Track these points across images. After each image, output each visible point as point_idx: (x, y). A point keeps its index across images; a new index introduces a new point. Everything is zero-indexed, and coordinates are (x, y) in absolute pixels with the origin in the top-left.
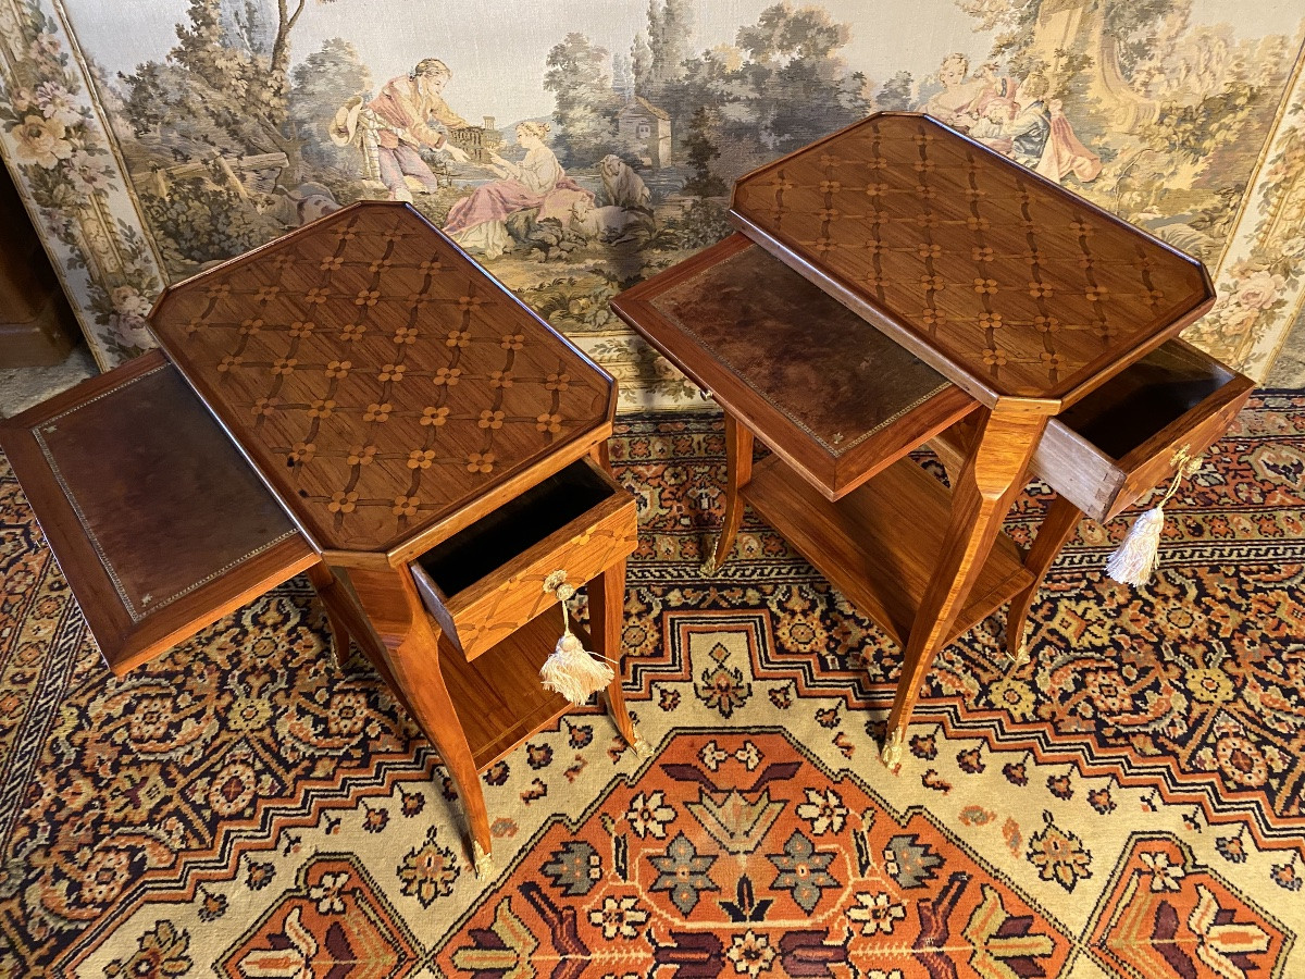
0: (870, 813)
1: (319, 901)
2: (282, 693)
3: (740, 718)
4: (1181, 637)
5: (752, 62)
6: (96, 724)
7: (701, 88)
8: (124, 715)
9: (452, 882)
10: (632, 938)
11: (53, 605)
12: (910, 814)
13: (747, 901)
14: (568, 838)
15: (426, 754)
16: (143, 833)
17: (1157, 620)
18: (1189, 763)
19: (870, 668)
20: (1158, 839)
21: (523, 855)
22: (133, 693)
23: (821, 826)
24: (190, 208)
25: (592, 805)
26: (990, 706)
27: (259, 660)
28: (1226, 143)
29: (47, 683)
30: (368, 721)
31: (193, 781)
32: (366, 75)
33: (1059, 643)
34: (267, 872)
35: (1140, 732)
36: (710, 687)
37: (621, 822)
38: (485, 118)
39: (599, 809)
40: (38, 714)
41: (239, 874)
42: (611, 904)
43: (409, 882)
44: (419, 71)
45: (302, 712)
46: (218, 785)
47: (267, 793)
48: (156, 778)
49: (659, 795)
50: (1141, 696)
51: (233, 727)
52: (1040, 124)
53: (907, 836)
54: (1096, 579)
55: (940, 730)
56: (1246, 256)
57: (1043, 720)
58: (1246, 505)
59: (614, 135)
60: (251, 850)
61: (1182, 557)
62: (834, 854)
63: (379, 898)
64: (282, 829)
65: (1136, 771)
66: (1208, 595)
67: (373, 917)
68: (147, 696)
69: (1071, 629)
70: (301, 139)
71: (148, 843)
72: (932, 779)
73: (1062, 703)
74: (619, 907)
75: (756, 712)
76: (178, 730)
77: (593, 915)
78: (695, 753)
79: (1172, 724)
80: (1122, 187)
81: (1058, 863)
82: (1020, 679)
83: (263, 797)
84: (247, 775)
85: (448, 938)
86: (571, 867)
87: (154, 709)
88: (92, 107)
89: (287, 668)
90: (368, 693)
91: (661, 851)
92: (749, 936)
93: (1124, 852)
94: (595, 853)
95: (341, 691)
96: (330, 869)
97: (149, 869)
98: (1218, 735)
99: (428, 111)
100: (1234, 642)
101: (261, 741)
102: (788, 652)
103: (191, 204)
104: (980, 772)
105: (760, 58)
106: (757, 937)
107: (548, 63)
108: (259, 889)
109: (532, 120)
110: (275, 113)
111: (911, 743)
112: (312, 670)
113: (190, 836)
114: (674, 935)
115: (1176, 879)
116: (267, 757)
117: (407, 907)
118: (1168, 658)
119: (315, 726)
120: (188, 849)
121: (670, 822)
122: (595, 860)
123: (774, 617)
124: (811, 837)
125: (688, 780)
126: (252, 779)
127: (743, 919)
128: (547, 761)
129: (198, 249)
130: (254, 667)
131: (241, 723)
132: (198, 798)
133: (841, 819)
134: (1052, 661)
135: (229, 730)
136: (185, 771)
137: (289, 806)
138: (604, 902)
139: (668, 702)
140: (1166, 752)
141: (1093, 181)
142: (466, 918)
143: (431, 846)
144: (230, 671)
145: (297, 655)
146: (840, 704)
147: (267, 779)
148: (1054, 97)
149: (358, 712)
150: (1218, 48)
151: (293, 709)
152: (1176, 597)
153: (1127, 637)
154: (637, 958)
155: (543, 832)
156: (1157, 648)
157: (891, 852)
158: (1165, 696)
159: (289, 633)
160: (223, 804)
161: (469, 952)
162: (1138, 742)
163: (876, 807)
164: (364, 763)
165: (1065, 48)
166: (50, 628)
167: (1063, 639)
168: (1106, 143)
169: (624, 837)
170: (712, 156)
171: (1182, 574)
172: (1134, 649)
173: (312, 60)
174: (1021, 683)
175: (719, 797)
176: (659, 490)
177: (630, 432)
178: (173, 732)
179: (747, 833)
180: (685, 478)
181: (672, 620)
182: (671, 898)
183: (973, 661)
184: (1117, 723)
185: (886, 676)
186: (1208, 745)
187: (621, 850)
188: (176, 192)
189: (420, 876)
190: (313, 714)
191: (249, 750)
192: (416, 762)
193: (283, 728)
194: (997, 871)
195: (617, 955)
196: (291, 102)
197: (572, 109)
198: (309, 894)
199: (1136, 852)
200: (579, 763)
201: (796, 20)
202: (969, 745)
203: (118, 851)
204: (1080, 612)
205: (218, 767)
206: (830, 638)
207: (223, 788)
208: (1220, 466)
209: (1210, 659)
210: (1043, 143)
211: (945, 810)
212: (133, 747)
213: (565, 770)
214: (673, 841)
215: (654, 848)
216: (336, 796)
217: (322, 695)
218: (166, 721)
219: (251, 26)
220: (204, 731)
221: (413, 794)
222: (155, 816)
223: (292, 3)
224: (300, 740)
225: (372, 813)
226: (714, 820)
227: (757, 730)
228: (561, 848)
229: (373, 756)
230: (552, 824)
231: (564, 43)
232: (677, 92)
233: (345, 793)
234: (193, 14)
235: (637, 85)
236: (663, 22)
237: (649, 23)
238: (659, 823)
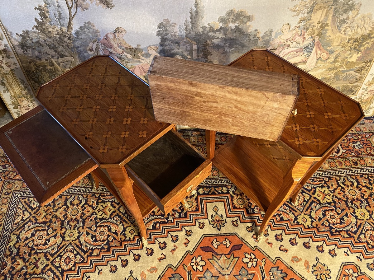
0: (264, 260)
2: (81, 227)
3: (223, 231)
4: (353, 199)
5: (223, 26)
6: (23, 241)
7: (206, 35)
8: (31, 237)
11: (6, 200)
12: (276, 260)
14: (173, 272)
15: (127, 246)
16: (40, 277)
17: (346, 193)
18: (358, 240)
19: (261, 212)
20: (350, 265)
21: (160, 279)
22: (33, 229)
23: (250, 265)
24: (42, 74)
25: (180, 261)
26: (298, 223)
27: (73, 217)
28: (367, 48)
29: (6, 227)
30: (108, 236)
31: (55, 258)
32: (98, 33)
33: (317, 202)
35: (343, 230)
36: (213, 221)
37: (189, 266)
38: (137, 45)
39: (182, 263)
40: (4, 238)
44: (116, 31)
45: (88, 234)
46: (63, 260)
47: (79, 261)
48: (43, 258)
49: (200, 257)
50: (342, 218)
51: (66, 240)
52: (312, 43)
53: (276, 267)
54: (327, 181)
55: (284, 232)
56: (371, 80)
57: (314, 227)
58: (370, 155)
59: (179, 49)
61: (352, 172)
62: (254, 274)
64: (84, 273)
65: (342, 243)
66: (360, 185)
68: (38, 230)
69: (321, 197)
70: (78, 52)
72: (282, 248)
73: (319, 221)
75: (228, 228)
76: (49, 242)
78: (210, 243)
79: (352, 227)
80: (335, 61)
81: (321, 274)
82: (306, 214)
83: (78, 263)
84: (72, 256)
87: (41, 235)
88: (8, 44)
89: (82, 219)
90: (108, 227)
91: (202, 275)
93: (340, 269)
94: (182, 277)
95: (99, 226)
98: (365, 230)
99: (119, 43)
100: (369, 200)
101: (76, 244)
102: (237, 208)
103: (42, 72)
104: (296, 245)
105: (226, 25)
107: (158, 28)
109: (153, 45)
110: (69, 45)
111: (275, 236)
112: (90, 219)
113: (55, 277)
115: (356, 277)
116: (78, 249)
118: (350, 206)
119: (92, 238)
121: (204, 266)
122: (182, 279)
123: (232, 197)
124: (247, 269)
125: (209, 252)
126: (74, 257)
128: (165, 247)
130: (72, 219)
131: (69, 238)
132: (57, 264)
133: (255, 262)
134: (315, 208)
135: (65, 241)
136: (52, 255)
137: (86, 266)
139: (201, 226)
140: (351, 237)
141: (327, 60)
143: (131, 277)
144: (64, 221)
145: (85, 214)
146: (253, 224)
147: (78, 256)
148: (316, 36)
149: (105, 233)
150: (367, 19)
151: (85, 233)
152: (351, 185)
153: (337, 199)
155: (165, 271)
156: (346, 202)
157: (271, 273)
158: (349, 218)
159: (82, 207)
160: (65, 266)
162: (342, 233)
163: (266, 258)
164: (108, 250)
165: (321, 21)
166: (6, 208)
167: (318, 200)
168: (332, 49)
169: (190, 271)
170: (210, 55)
171: (352, 178)
172: (340, 203)
173: (81, 28)
174: (307, 215)
175: (218, 257)
177: (184, 135)
178: (47, 242)
179: (227, 268)
181: (201, 198)
183: (292, 209)
184: (336, 227)
186: (363, 234)
187: (190, 275)
188: (37, 69)
190: (91, 234)
191: (72, 247)
192: (125, 249)
193: (82, 240)
194: (303, 277)
196: (74, 41)
197: (166, 42)
199: (344, 269)
200: (175, 248)
201: (237, 14)
202: (293, 236)
204: (323, 192)
205: (63, 253)
206: (249, 203)
207: (64, 260)
208: (361, 142)
209: (362, 206)
210: (312, 49)
211: (286, 258)
212: (35, 248)
213: (171, 250)
214: (205, 272)
215: (200, 274)
216: (100, 261)
217: (94, 228)
218: (45, 239)
219: (60, 18)
220: (57, 241)
221: (124, 260)
222: (43, 271)
223: (73, 11)
224: (88, 243)
225: (112, 267)
226: (217, 264)
227: (229, 234)
228: (171, 276)
229: (111, 248)
230: (168, 268)
231: (163, 22)
232: (199, 36)
233: (103, 260)
234: (40, 14)
235: (186, 34)
236: (195, 15)
237: (190, 15)
238: (201, 266)
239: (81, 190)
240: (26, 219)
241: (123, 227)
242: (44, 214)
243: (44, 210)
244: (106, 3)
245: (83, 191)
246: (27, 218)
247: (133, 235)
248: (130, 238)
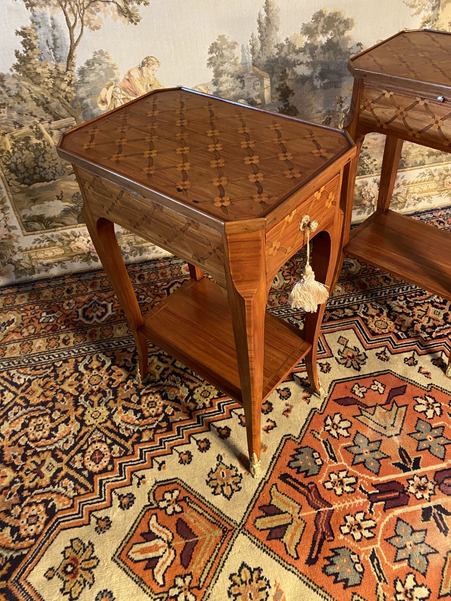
1: (165, 508)
2: (112, 401)
3: (366, 370)
5: (309, 42)
6: (7, 437)
7: (284, 58)
8: (23, 428)
9: (240, 482)
10: (352, 492)
13: (407, 460)
14: (297, 446)
15: (202, 418)
16: (50, 491)
19: (421, 335)
21: (275, 460)
22: (25, 416)
23: (430, 413)
24: (23, 155)
25: (303, 427)
27: (94, 387)
30: (165, 407)
31: (73, 457)
32: (116, 69)
34: (130, 498)
36: (344, 358)
37: (322, 433)
39: (308, 428)
41: (114, 503)
42: (333, 477)
43: (215, 487)
44: (143, 64)
46: (88, 456)
47: (118, 455)
48: (50, 459)
49: (338, 415)
51: (88, 424)
59: (242, 88)
60: (116, 488)
62: (443, 427)
63: (200, 499)
64: (132, 473)
67: (200, 511)
68: (34, 417)
70: (82, 108)
71: (54, 496)
74: (339, 477)
75: (372, 365)
76: (56, 432)
77: (325, 484)
78: (349, 391)
83: (116, 458)
84: (103, 448)
85: (248, 513)
86: (304, 461)
87: (40, 423)
89: (110, 388)
90: (160, 393)
91: (350, 443)
92: (416, 478)
94: (315, 451)
95: (145, 394)
96: (167, 489)
97: (59, 510)
99: (149, 86)
101: (107, 428)
102: (378, 334)
103: (24, 152)
105: (312, 40)
106: (420, 478)
107: (209, 53)
108: (128, 508)
109: (201, 85)
110: (68, 95)
112: (125, 387)
113: (78, 487)
114: (376, 486)
116: (112, 435)
117: (218, 501)
119: (135, 414)
120: (79, 495)
121: (349, 427)
122: (316, 455)
123: (363, 319)
124: (428, 421)
125: (350, 405)
126: (107, 449)
127: (409, 470)
128: (271, 409)
129: (28, 177)
130: (92, 391)
131: (92, 421)
132: (78, 465)
133: (439, 409)
135: (86, 426)
136: (66, 452)
137: (133, 460)
138: (329, 476)
139: (325, 369)
142: (254, 500)
143: (221, 466)
144: (79, 396)
145: (115, 380)
146: (414, 354)
147: (116, 448)
149: (158, 403)
151: (120, 408)
154: (359, 503)
155: (282, 446)
159: (107, 370)
160: (93, 466)
161: (263, 519)
164: (169, 429)
169: (327, 440)
170: (291, 95)
173: (88, 63)
175: (371, 410)
176: (281, 272)
178: (53, 433)
179: (393, 425)
180: (292, 265)
182: (365, 467)
185: (431, 337)
187: (328, 447)
188: (15, 147)
189: (220, 483)
190: (132, 409)
191: (101, 434)
192: (199, 422)
193: (117, 419)
195: (347, 504)
196: (77, 88)
197: (221, 77)
198: (159, 506)
201: (329, 17)
203: (37, 504)
205: (85, 447)
206: (395, 324)
207: (91, 457)
212: (32, 445)
213: (282, 412)
214: (355, 437)
215: (345, 443)
216: (158, 449)
217: (135, 398)
218: (48, 428)
219: (55, 48)
220: (72, 429)
221: (202, 440)
222: (54, 480)
223: (77, 32)
224: (129, 423)
225: (182, 455)
226: (372, 422)
227: (377, 374)
228: (295, 452)
229: (173, 424)
230: (286, 441)
231: (217, 41)
232: (273, 62)
233: (163, 447)
234: (24, 43)
235: (253, 60)
236: (265, 25)
237: (258, 26)
238: (343, 429)
239: (101, 346)
240: (9, 403)
241: (187, 389)
242: (41, 390)
243: (39, 385)
244: (127, 15)
245: (104, 347)
246: (9, 401)
247: (208, 399)
248: (204, 404)
